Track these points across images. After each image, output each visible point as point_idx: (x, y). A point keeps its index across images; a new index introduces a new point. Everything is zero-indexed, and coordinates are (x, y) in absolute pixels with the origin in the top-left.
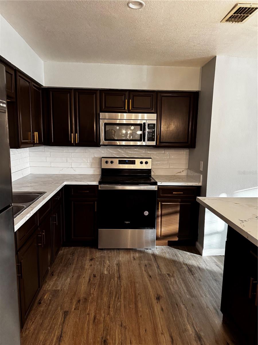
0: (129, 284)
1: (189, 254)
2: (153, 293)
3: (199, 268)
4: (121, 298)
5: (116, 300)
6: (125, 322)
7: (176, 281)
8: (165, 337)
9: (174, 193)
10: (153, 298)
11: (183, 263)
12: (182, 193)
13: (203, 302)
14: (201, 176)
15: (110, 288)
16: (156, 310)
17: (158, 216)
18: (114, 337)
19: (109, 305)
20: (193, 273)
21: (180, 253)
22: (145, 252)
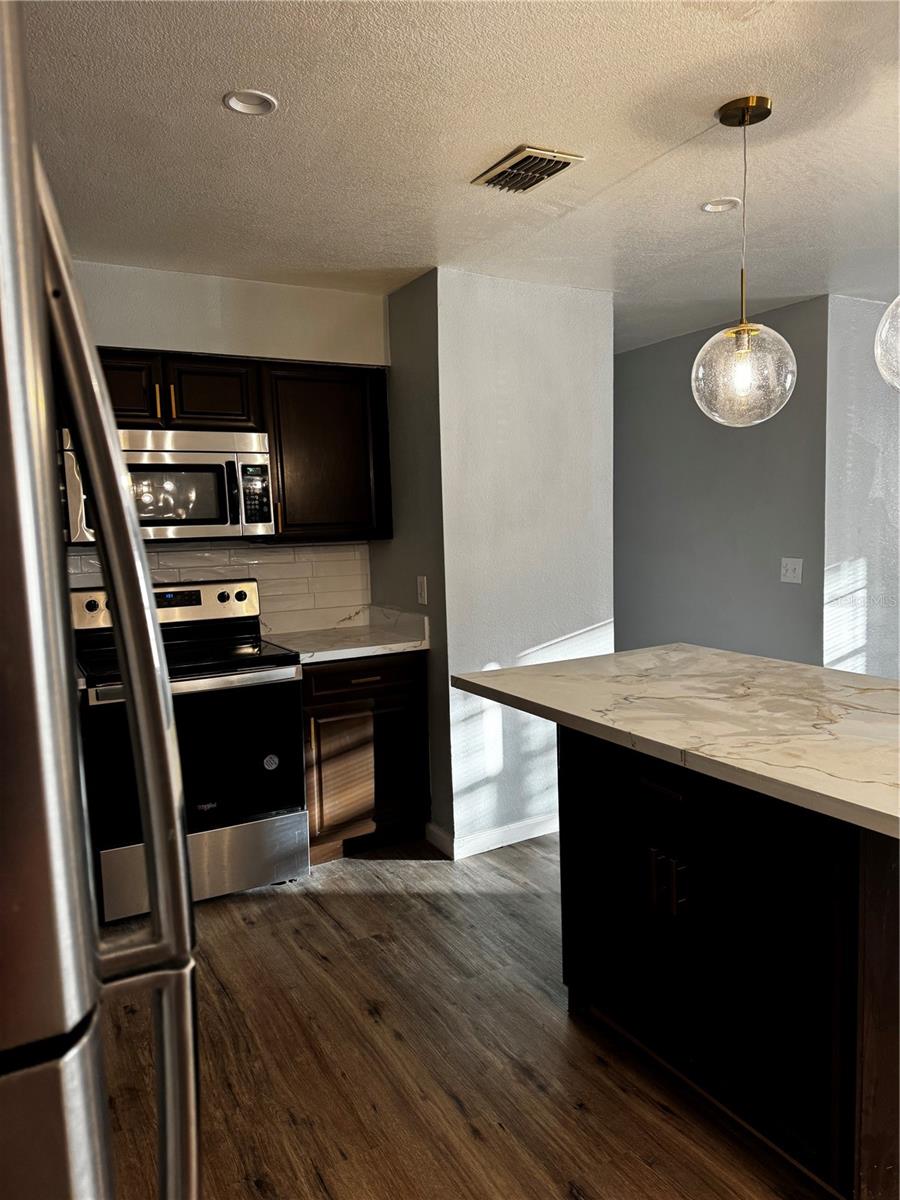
0: (266, 1000)
1: (416, 866)
2: (352, 1002)
3: (458, 895)
4: (256, 1045)
5: (244, 1058)
6: (300, 1105)
7: (406, 949)
8: (435, 1104)
9: (353, 682)
10: (360, 1017)
11: (408, 893)
12: (378, 678)
13: (503, 980)
14: (426, 619)
15: (207, 1030)
16: (380, 1043)
17: (310, 767)
18: (284, 1160)
19: (227, 1079)
20: (447, 914)
21: (387, 870)
22: (277, 893)
